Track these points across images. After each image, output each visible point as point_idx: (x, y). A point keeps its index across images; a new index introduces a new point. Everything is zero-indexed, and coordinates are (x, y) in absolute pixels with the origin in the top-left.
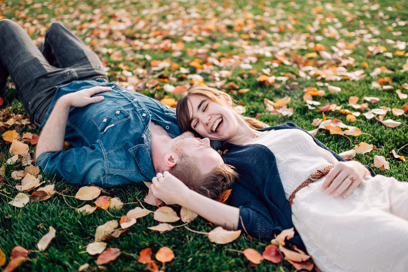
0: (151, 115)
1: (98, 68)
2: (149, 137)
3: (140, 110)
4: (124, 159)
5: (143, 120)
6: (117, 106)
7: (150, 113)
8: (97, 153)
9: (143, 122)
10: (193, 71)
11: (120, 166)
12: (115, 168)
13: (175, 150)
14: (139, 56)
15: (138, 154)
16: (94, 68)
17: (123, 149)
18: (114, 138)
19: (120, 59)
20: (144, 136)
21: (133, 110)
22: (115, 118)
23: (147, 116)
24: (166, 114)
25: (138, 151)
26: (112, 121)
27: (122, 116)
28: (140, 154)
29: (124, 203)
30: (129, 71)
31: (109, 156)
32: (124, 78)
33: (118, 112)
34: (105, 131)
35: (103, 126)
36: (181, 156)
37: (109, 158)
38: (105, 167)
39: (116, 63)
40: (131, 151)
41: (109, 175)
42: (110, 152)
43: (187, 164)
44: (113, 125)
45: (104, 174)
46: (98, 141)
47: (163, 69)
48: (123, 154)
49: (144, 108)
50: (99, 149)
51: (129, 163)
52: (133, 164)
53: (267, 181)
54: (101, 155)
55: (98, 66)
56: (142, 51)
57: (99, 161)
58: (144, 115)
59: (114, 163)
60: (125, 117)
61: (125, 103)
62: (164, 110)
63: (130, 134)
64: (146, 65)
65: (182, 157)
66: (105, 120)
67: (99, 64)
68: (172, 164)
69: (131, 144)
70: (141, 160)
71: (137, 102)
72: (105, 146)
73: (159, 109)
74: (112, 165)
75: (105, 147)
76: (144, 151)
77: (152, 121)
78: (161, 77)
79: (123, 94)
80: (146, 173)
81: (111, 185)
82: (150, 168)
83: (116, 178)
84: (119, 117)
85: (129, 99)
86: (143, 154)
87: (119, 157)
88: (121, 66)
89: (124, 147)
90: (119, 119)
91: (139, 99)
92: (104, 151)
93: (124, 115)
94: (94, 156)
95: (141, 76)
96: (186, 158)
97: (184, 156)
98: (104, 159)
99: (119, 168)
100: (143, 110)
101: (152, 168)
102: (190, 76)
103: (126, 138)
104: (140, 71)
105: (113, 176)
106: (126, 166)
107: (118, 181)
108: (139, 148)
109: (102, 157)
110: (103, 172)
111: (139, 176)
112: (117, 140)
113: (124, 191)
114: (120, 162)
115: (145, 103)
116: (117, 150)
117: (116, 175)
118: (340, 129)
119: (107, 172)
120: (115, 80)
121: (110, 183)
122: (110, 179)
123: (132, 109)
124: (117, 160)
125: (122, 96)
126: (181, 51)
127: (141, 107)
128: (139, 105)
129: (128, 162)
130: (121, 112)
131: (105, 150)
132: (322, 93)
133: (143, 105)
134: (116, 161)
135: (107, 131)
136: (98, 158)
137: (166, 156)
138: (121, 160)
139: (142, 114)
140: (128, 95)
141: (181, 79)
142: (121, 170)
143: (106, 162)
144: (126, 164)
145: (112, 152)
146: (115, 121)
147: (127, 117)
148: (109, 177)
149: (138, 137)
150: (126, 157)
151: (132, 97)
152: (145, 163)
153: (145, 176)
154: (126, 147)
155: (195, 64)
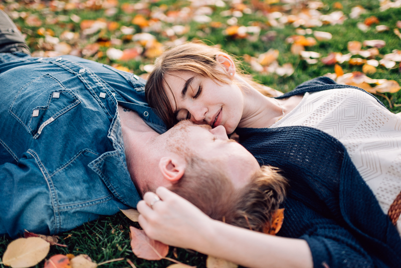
0: (114, 94)
1: (10, 32)
2: (120, 134)
3: (94, 87)
4: (84, 181)
5: (102, 104)
6: (54, 85)
7: (113, 91)
8: (34, 178)
9: (103, 108)
10: (139, 30)
11: (78, 194)
12: (71, 200)
13: (176, 150)
14: (62, 18)
15: (107, 169)
16: (3, 32)
17: (80, 163)
18: (58, 145)
19: (39, 23)
20: (112, 136)
21: (81, 90)
22: (54, 106)
23: (107, 96)
24: (138, 89)
25: (105, 165)
26: (48, 112)
27: (65, 100)
28: (109, 168)
29: (98, 262)
30: (54, 36)
31: (57, 182)
32: (48, 47)
33: (56, 95)
34: (39, 132)
35: (35, 124)
36: (189, 159)
37: (58, 185)
38: (53, 202)
39: (34, 29)
40: (93, 166)
41: (60, 213)
42: (56, 173)
43: (206, 174)
44: (52, 119)
45: (52, 214)
46: (29, 152)
47: (99, 32)
48: (79, 173)
49: (100, 84)
50: (36, 170)
51: (94, 186)
52: (99, 186)
53: (341, 188)
54: (41, 181)
55: (10, 30)
56: (65, 12)
57: (39, 193)
58: (103, 95)
59: (66, 192)
60: (72, 102)
61: (66, 77)
62: (134, 83)
63: (86, 133)
64: (75, 28)
65: (192, 161)
66: (36, 113)
67: (11, 26)
68: (176, 176)
69: (91, 152)
70: (111, 177)
71: (86, 75)
72: (46, 162)
73: (124, 81)
74: (65, 197)
75: (45, 165)
76: (115, 163)
77: (120, 104)
78: (100, 40)
79: (59, 64)
80: (123, 198)
81: (66, 229)
82: (130, 190)
83: (75, 216)
84: (59, 103)
85: (72, 71)
86: (115, 168)
87: (74, 178)
88: (42, 31)
89: (80, 159)
90: (60, 107)
91: (87, 68)
92: (44, 171)
93: (69, 98)
94: (27, 182)
95: (71, 42)
96: (202, 163)
97: (195, 159)
98: (47, 187)
99: (77, 198)
100: (98, 88)
101: (134, 188)
102: (137, 37)
103: (80, 140)
104: (70, 35)
105: (69, 214)
106: (89, 193)
107: (79, 220)
108: (108, 159)
109: (43, 185)
110: (50, 211)
111: (114, 205)
112: (65, 146)
113: (91, 233)
114: (78, 188)
115: (100, 74)
116: (69, 167)
117: (74, 213)
118: (368, 86)
119: (56, 210)
120: (37, 49)
121: (65, 227)
122: (64, 220)
123: (79, 87)
124: (72, 185)
125: (58, 66)
126: (116, 7)
127: (94, 83)
128: (90, 80)
129: (91, 184)
130: (61, 94)
131: (46, 170)
132: (311, 41)
133: (96, 79)
134: (71, 188)
135: (43, 132)
136: (37, 187)
137: (161, 162)
138: (78, 183)
139: (98, 93)
140: (68, 64)
141: (127, 41)
142: (82, 202)
143: (53, 192)
144: (89, 189)
145: (59, 171)
146: (55, 110)
147: (74, 101)
148: (62, 217)
149: (100, 137)
150: (86, 177)
151: (76, 67)
152: (120, 183)
153: (122, 203)
154: (85, 159)
155: (139, 20)
